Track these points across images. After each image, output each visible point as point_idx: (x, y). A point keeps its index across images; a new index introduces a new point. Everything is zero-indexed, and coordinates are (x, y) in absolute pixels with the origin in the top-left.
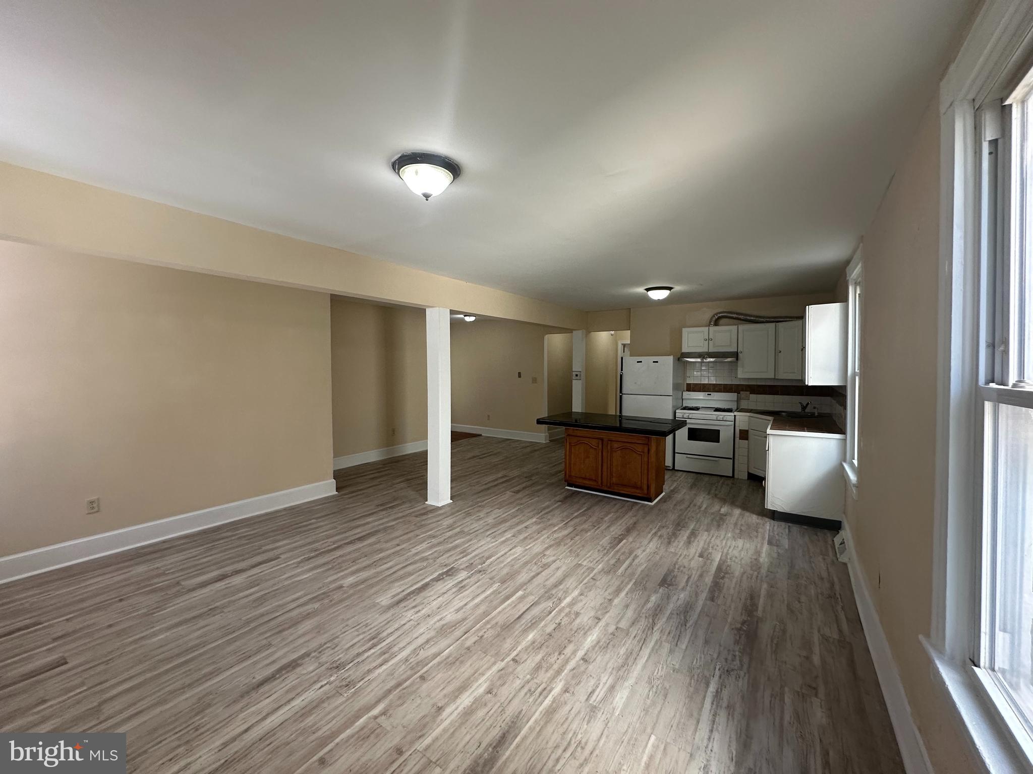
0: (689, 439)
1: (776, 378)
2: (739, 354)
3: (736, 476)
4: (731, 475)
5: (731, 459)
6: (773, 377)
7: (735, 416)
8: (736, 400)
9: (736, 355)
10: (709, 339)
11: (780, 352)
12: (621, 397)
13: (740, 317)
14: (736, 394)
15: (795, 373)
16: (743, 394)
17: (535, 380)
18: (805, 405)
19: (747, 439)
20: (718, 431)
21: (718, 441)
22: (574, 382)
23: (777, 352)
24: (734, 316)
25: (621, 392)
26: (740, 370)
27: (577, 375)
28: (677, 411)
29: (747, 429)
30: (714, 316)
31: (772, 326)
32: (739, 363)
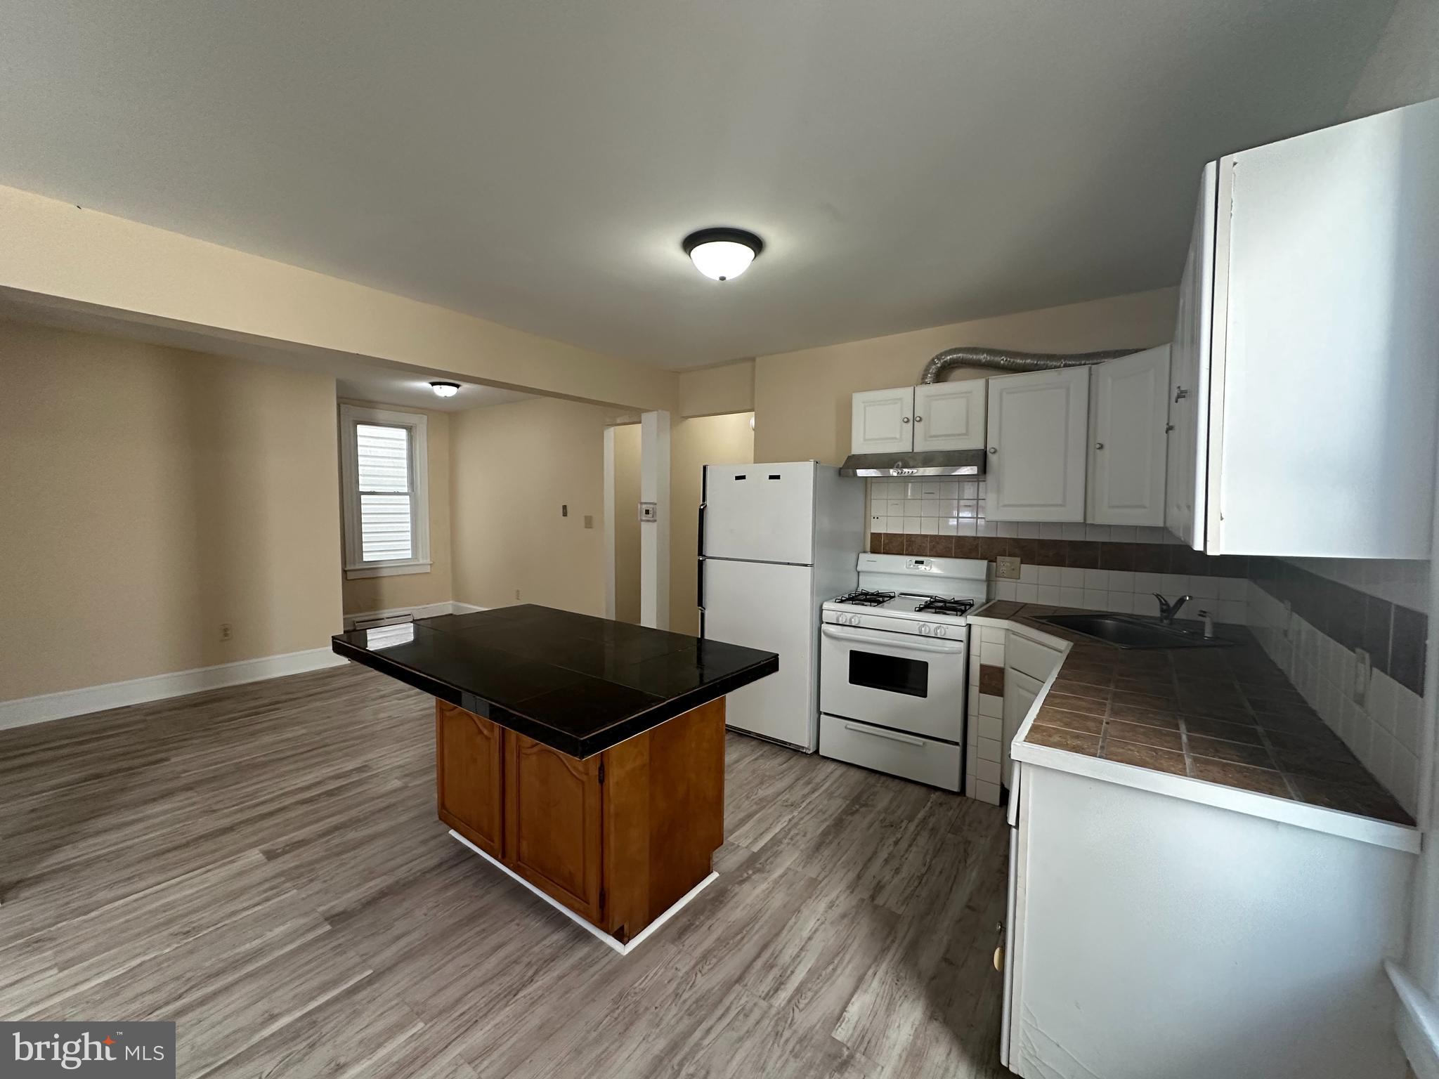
0: (852, 681)
1: (1089, 522)
2: (990, 455)
3: (970, 792)
4: (956, 789)
5: (957, 744)
6: (1079, 519)
7: (969, 626)
8: (984, 577)
9: (981, 459)
10: (916, 419)
11: (1101, 447)
12: (701, 564)
13: (997, 359)
14: (985, 562)
15: (1145, 507)
16: (1005, 563)
17: (589, 522)
18: (1172, 602)
19: (1000, 692)
20: (925, 665)
21: (923, 694)
22: (644, 526)
23: (1092, 447)
24: (983, 357)
25: (701, 552)
26: (991, 500)
27: (647, 512)
28: (825, 606)
29: (999, 664)
30: (932, 362)
31: (1078, 375)
32: (990, 477)
